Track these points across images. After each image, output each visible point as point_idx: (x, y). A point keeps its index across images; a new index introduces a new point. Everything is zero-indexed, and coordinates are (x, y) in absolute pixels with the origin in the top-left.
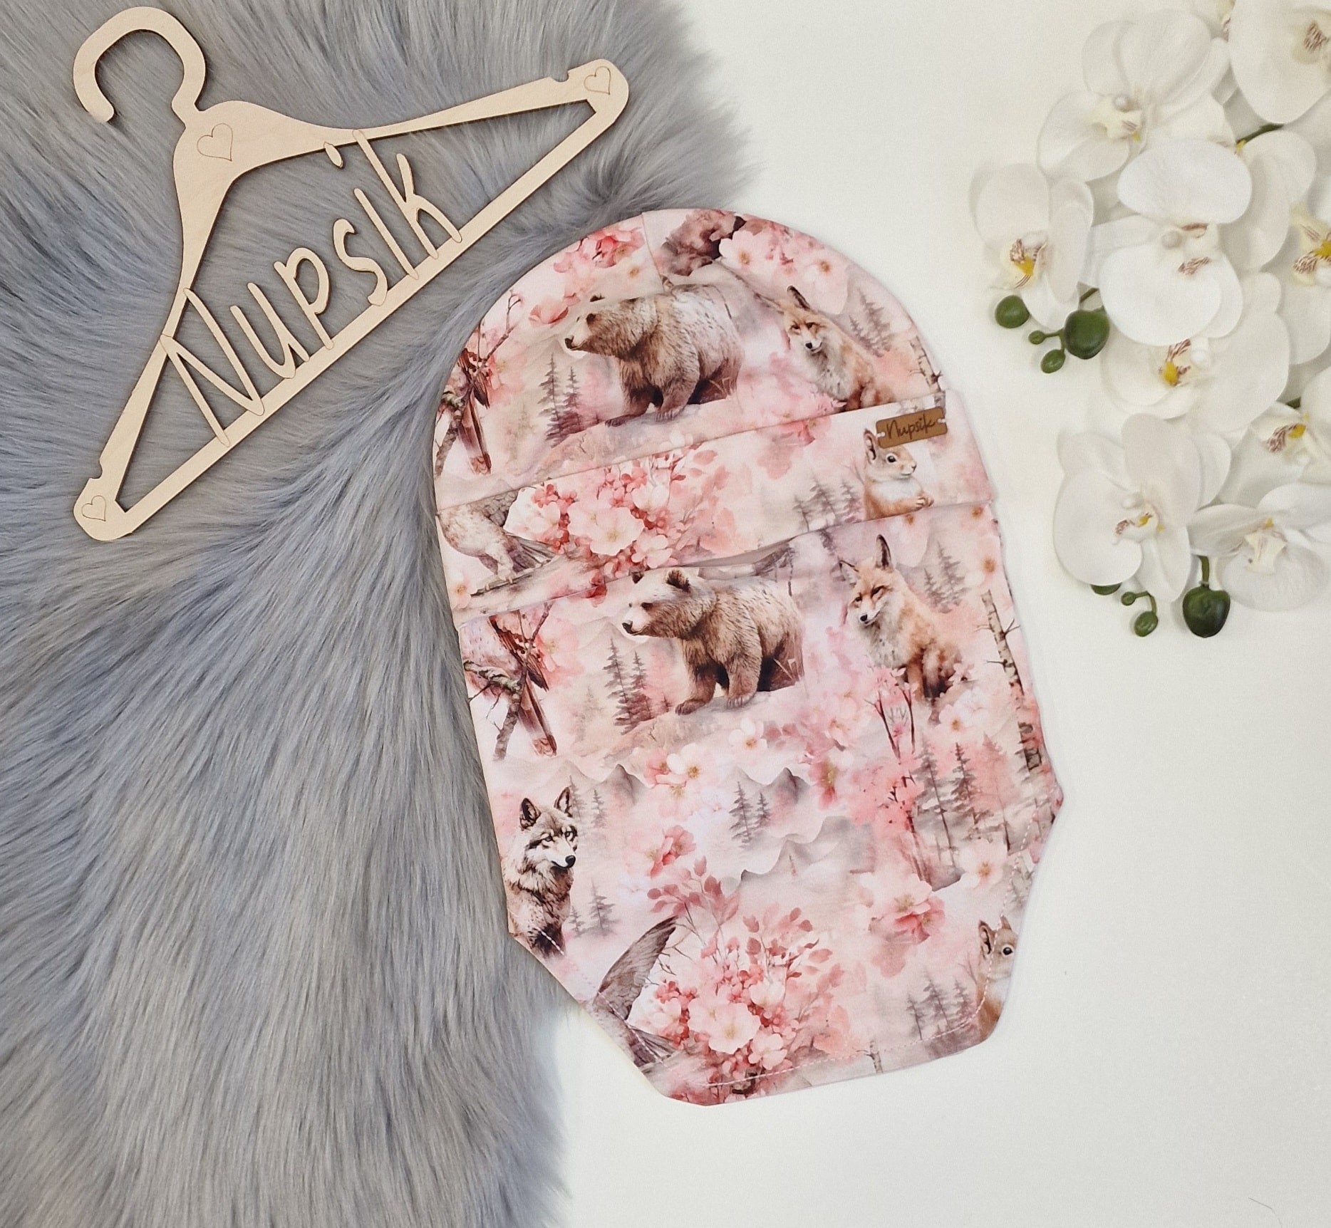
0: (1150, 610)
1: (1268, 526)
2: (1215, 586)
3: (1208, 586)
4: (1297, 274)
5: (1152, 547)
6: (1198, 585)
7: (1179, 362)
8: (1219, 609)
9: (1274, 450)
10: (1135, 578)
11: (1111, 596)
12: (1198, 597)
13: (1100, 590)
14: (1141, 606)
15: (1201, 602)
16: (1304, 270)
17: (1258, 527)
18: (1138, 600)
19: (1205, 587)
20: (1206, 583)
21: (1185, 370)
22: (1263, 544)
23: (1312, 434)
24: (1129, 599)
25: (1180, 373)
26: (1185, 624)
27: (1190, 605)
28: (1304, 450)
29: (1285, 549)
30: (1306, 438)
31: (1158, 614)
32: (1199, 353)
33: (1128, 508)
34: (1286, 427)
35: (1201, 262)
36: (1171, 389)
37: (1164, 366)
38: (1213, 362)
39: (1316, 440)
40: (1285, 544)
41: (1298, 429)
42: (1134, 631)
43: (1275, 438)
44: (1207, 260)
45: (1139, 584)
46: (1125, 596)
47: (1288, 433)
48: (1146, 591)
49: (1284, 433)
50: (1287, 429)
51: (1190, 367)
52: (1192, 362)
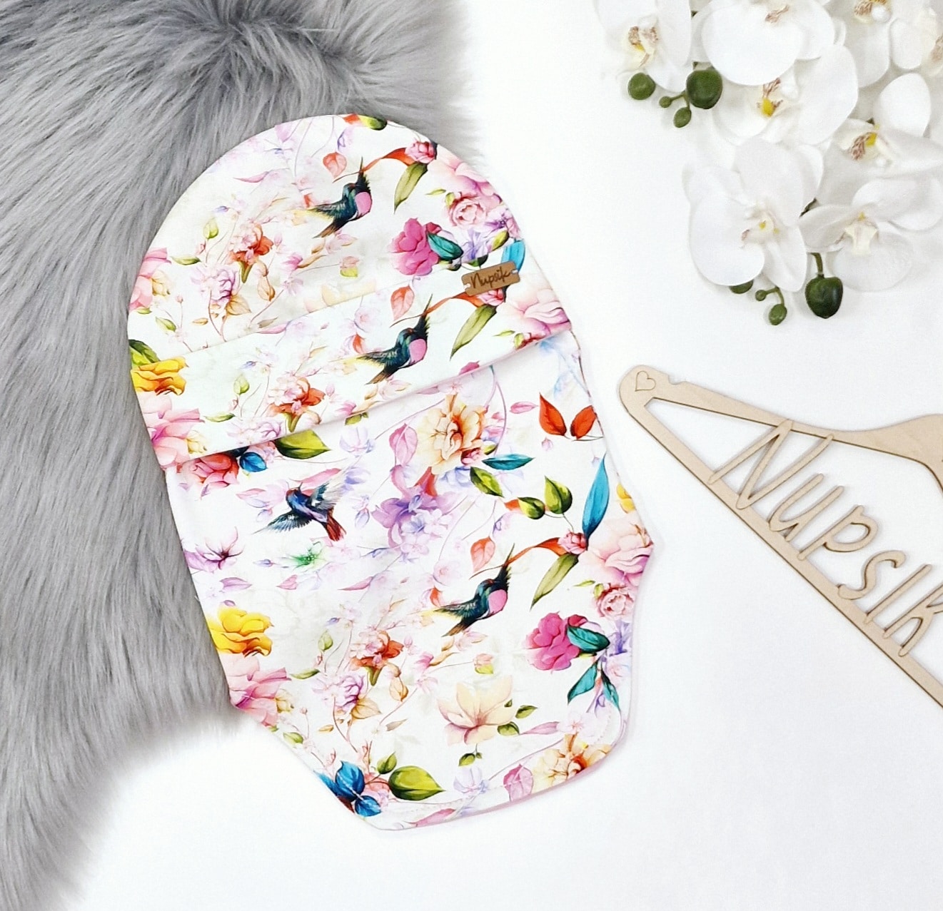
0: (780, 303)
1: (861, 218)
2: (828, 275)
3: (823, 275)
4: (858, 17)
5: (773, 247)
6: (815, 277)
7: (773, 98)
8: (835, 292)
9: (857, 158)
10: (762, 275)
11: (745, 294)
12: (815, 288)
13: (738, 290)
14: (772, 301)
15: (819, 288)
16: (862, 12)
17: (854, 220)
18: (768, 296)
19: (821, 277)
20: (821, 274)
21: (779, 103)
22: (858, 234)
23: (882, 139)
24: (761, 296)
25: (775, 106)
26: (809, 309)
27: (811, 291)
28: (879, 154)
29: (877, 235)
30: (878, 143)
31: (786, 306)
32: (788, 87)
33: (748, 219)
34: (862, 138)
35: (781, 12)
36: (770, 119)
37: (761, 102)
38: (800, 93)
39: (887, 144)
40: (876, 230)
41: (871, 137)
42: (769, 321)
43: (857, 148)
44: (786, 9)
45: (768, 281)
46: (758, 293)
47: (865, 143)
48: (774, 287)
49: (863, 143)
50: (865, 139)
51: (782, 101)
52: (784, 96)
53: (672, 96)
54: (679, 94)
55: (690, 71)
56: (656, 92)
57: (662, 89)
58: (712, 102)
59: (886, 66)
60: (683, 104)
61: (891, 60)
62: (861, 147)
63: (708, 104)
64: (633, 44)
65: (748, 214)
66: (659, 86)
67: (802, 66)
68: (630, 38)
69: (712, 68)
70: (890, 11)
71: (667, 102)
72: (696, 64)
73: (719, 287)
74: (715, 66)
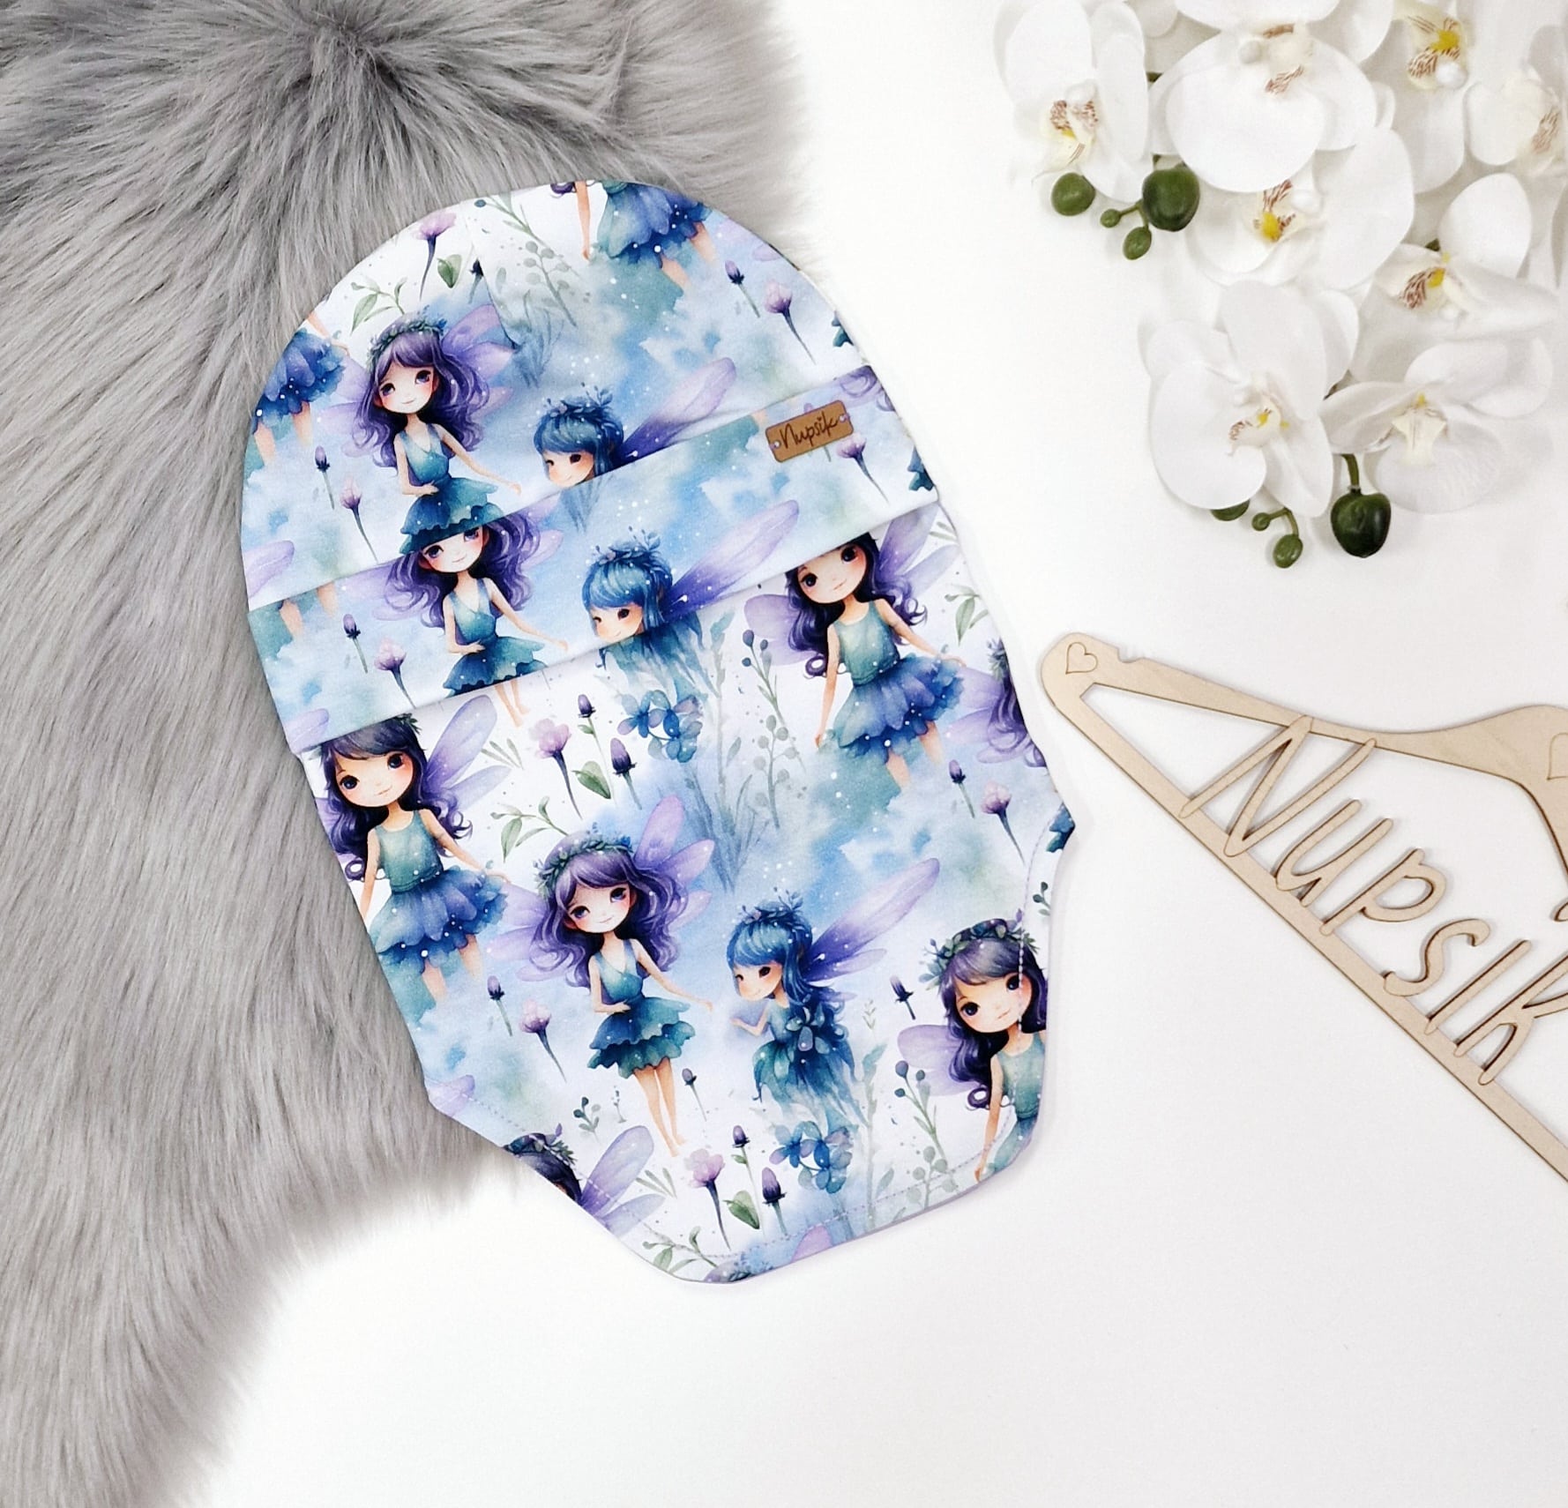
0: (1291, 532)
1: (1418, 405)
2: (1367, 489)
3: (1359, 490)
4: (1415, 80)
5: (1281, 449)
6: (1347, 492)
7: (1279, 212)
8: (1377, 518)
9: (1413, 306)
10: (1265, 491)
11: (1237, 521)
12: (1347, 509)
13: (1224, 515)
14: (1279, 529)
15: (1353, 509)
16: (1421, 72)
17: (1410, 406)
18: (1273, 522)
19: (1356, 493)
20: (1356, 487)
21: (1290, 219)
22: (1415, 428)
23: (1454, 278)
24: (1262, 522)
25: (1283, 224)
26: (1336, 543)
27: (1340, 517)
28: (1448, 301)
29: (1446, 430)
30: (1447, 283)
31: (1301, 537)
32: (1302, 195)
33: (1242, 405)
34: (1423, 274)
35: (1293, 75)
36: (1273, 246)
37: (1262, 220)
38: (1322, 204)
39: (1461, 284)
40: (1444, 424)
41: (1437, 274)
42: (1274, 562)
43: (1413, 290)
44: (1300, 72)
45: (1272, 499)
46: (1256, 519)
47: (1428, 281)
48: (1281, 508)
49: (1423, 282)
50: (1425, 277)
51: (1294, 216)
52: (1295, 208)
53: (1120, 209)
54: (1132, 205)
55: (1148, 170)
56: (1096, 203)
57: (1105, 198)
58: (1182, 221)
59: (1460, 159)
60: (1137, 221)
61: (1468, 152)
62: (1420, 289)
63: (1176, 223)
64: (1059, 128)
65: (1240, 399)
66: (1100, 193)
67: (1324, 161)
68: (1054, 118)
69: (1184, 165)
70: (1465, 70)
71: (1112, 219)
72: (1157, 158)
73: (1197, 511)
74: (1187, 163)
